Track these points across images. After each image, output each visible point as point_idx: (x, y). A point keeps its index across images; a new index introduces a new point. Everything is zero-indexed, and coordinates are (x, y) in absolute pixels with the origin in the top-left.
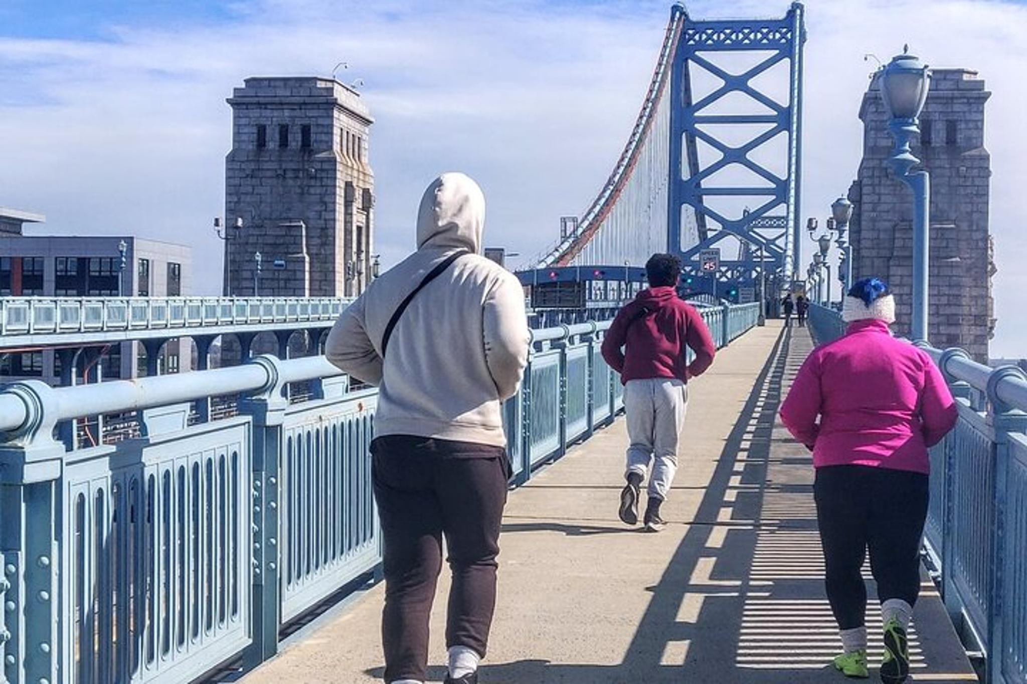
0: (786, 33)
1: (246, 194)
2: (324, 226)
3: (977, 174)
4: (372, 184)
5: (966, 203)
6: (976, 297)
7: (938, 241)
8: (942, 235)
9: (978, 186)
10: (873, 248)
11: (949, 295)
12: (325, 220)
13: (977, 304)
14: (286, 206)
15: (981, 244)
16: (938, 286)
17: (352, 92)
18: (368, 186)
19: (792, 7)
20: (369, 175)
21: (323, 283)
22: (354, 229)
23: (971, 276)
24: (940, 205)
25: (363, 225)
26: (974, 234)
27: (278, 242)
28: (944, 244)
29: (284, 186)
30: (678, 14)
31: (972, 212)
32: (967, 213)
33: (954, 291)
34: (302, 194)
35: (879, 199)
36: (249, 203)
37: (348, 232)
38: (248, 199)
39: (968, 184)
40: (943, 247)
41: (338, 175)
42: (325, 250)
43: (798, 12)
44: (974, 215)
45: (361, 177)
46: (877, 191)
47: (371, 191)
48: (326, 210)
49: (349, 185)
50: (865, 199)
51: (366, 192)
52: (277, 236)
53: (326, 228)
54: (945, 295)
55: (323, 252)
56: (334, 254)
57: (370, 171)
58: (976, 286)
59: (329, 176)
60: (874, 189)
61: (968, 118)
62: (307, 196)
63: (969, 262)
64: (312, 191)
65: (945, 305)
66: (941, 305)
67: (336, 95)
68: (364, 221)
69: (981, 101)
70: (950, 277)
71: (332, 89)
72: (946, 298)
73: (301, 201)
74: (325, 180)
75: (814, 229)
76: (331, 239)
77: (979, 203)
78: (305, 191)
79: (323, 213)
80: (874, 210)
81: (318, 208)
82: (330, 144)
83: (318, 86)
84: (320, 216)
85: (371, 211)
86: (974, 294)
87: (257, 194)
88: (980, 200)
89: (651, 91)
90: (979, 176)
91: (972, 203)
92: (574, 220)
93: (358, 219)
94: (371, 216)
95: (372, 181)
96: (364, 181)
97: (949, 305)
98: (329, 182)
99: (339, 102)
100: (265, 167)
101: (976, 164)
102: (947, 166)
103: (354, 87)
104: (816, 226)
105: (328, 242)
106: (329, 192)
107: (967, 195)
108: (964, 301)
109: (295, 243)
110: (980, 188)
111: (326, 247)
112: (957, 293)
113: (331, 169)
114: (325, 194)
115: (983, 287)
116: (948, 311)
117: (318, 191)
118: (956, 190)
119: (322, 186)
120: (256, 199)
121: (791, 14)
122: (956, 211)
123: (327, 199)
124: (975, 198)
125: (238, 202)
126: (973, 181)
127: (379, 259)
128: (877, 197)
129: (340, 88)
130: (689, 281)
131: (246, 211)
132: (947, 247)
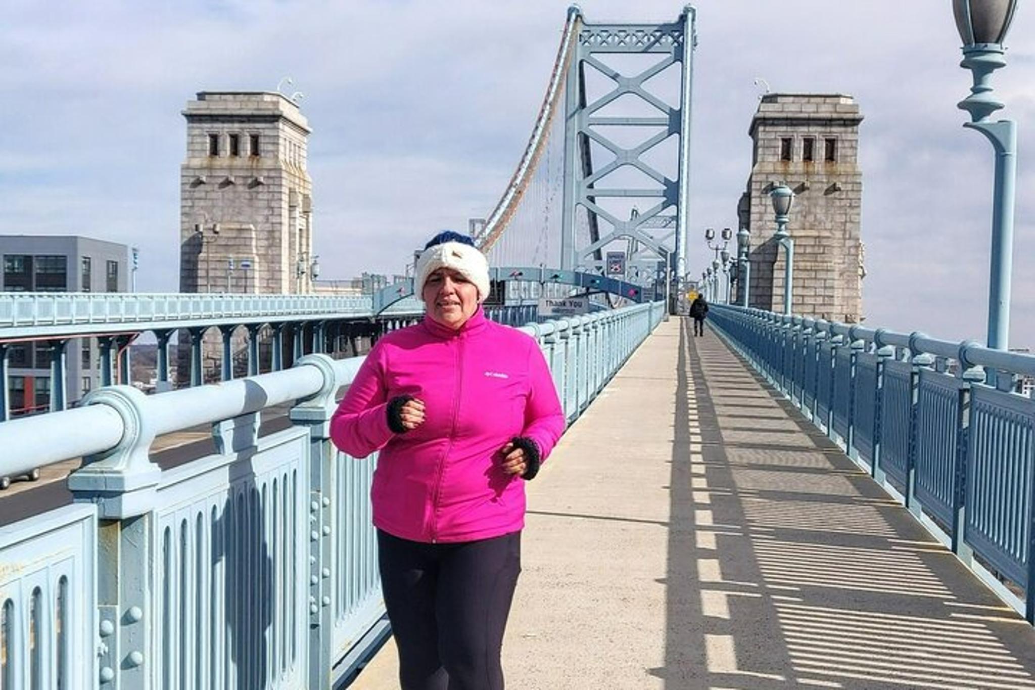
0: (678, 37)
1: (200, 199)
2: (271, 229)
3: (850, 189)
4: (310, 190)
5: (840, 214)
6: (848, 297)
7: (816, 248)
8: (819, 242)
9: (851, 199)
10: (759, 253)
11: (824, 296)
12: (273, 223)
13: (847, 304)
14: (237, 210)
15: (853, 251)
16: (816, 288)
17: (293, 104)
18: (306, 192)
19: (684, 12)
20: (308, 182)
21: (270, 281)
22: (297, 232)
23: (843, 280)
24: (818, 216)
25: (304, 228)
26: (847, 241)
27: (229, 243)
28: (821, 251)
29: (235, 192)
30: (574, 16)
31: (846, 222)
32: (842, 223)
33: (828, 292)
34: (251, 199)
35: (766, 210)
36: (202, 208)
37: (292, 235)
38: (202, 203)
39: (843, 196)
40: (820, 254)
41: (284, 182)
42: (272, 251)
43: (690, 15)
44: (848, 224)
45: (302, 184)
46: (763, 203)
47: (310, 196)
48: (272, 215)
49: (292, 191)
50: (753, 209)
51: (306, 197)
52: (229, 238)
53: (273, 231)
54: (820, 296)
55: (270, 252)
56: (280, 255)
57: (308, 178)
58: (848, 288)
59: (276, 183)
60: (761, 201)
61: (844, 138)
62: (254, 201)
63: (842, 266)
64: (260, 196)
65: (821, 305)
66: (817, 304)
67: (281, 108)
68: (305, 224)
69: (856, 122)
70: (825, 280)
71: (278, 102)
72: (821, 298)
73: (251, 206)
74: (271, 186)
75: (711, 238)
76: (278, 241)
77: (852, 214)
78: (254, 197)
79: (270, 217)
80: (760, 220)
81: (266, 212)
82: (276, 153)
83: (265, 100)
84: (268, 219)
85: (311, 214)
86: (846, 294)
87: (210, 199)
88: (852, 211)
89: (549, 94)
90: (853, 190)
91: (846, 214)
92: (482, 222)
93: (300, 223)
94: (311, 219)
95: (310, 187)
96: (304, 188)
97: (824, 305)
98: (276, 189)
99: (285, 114)
100: (216, 174)
101: (849, 179)
102: (825, 180)
103: (294, 100)
104: (713, 236)
105: (275, 244)
106: (276, 198)
107: (841, 207)
108: (836, 301)
109: (246, 245)
110: (853, 201)
111: (274, 248)
112: (831, 294)
113: (277, 177)
114: (272, 200)
115: (853, 289)
116: (823, 310)
117: (266, 197)
118: (833, 202)
119: (269, 192)
120: (209, 203)
121: (683, 18)
122: (831, 221)
123: (273, 204)
124: (848, 210)
125: (192, 207)
126: (847, 194)
127: (317, 259)
128: (764, 208)
129: (284, 101)
130: (598, 282)
131: (200, 215)
132: (823, 253)
